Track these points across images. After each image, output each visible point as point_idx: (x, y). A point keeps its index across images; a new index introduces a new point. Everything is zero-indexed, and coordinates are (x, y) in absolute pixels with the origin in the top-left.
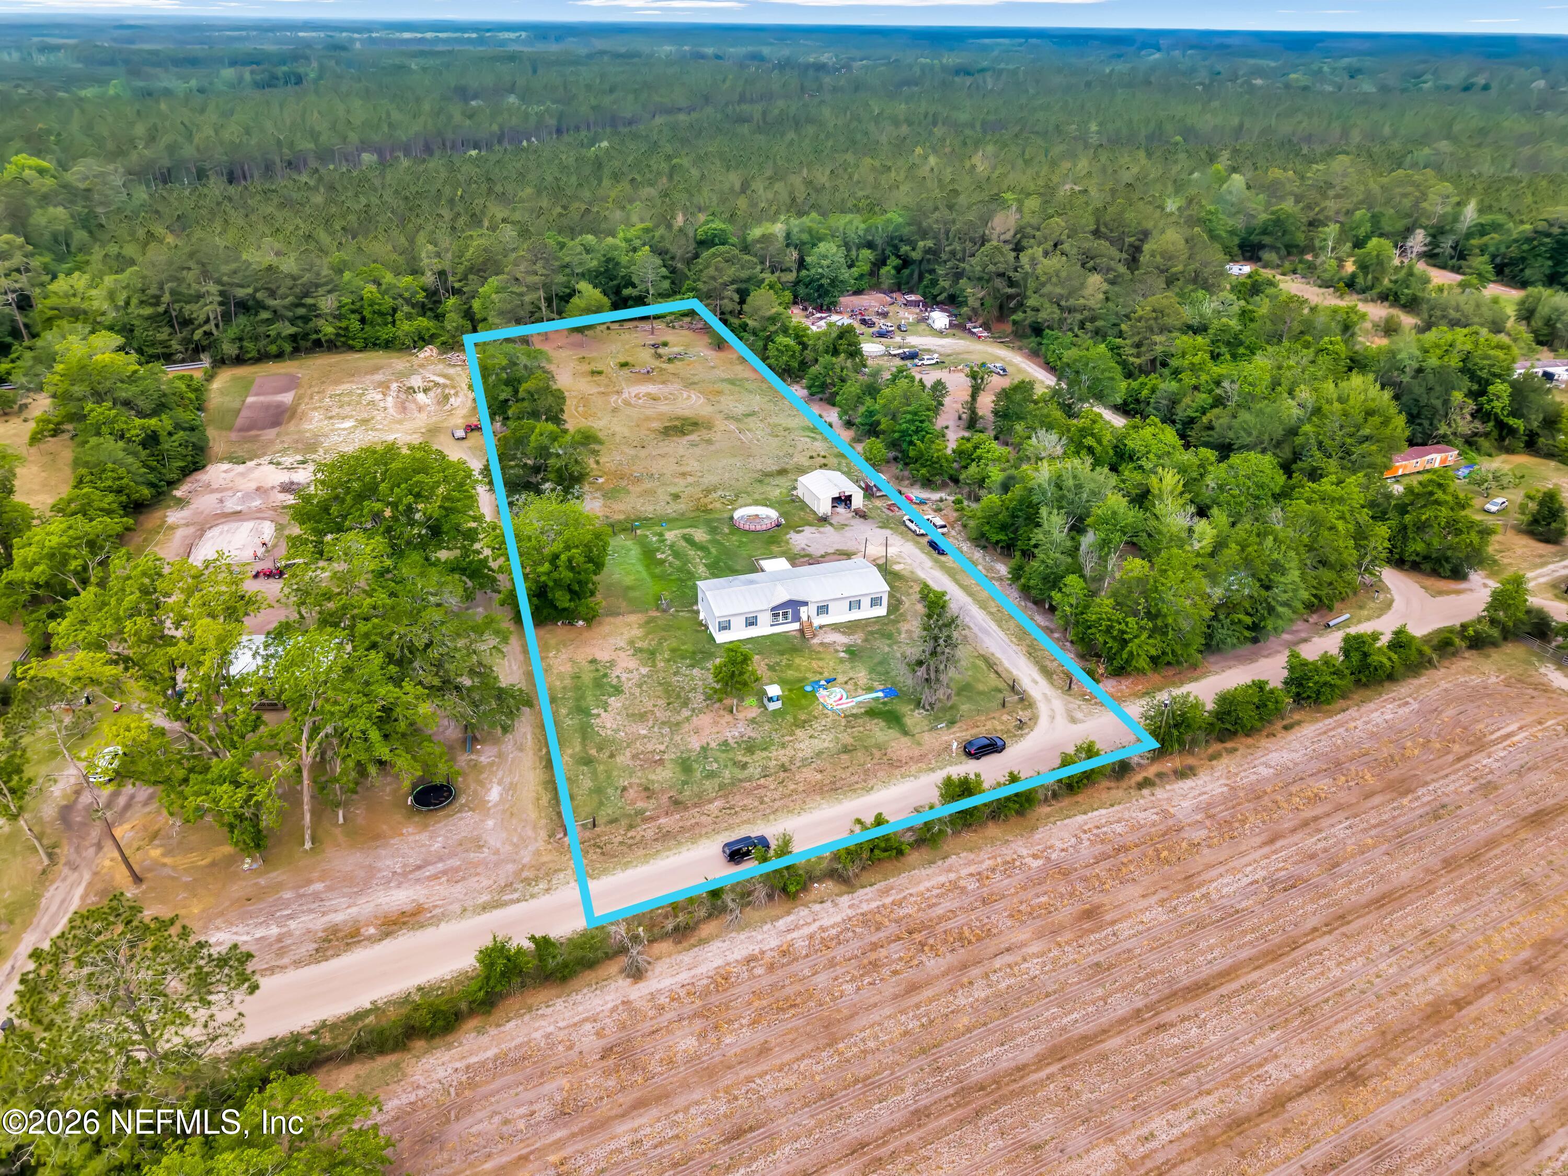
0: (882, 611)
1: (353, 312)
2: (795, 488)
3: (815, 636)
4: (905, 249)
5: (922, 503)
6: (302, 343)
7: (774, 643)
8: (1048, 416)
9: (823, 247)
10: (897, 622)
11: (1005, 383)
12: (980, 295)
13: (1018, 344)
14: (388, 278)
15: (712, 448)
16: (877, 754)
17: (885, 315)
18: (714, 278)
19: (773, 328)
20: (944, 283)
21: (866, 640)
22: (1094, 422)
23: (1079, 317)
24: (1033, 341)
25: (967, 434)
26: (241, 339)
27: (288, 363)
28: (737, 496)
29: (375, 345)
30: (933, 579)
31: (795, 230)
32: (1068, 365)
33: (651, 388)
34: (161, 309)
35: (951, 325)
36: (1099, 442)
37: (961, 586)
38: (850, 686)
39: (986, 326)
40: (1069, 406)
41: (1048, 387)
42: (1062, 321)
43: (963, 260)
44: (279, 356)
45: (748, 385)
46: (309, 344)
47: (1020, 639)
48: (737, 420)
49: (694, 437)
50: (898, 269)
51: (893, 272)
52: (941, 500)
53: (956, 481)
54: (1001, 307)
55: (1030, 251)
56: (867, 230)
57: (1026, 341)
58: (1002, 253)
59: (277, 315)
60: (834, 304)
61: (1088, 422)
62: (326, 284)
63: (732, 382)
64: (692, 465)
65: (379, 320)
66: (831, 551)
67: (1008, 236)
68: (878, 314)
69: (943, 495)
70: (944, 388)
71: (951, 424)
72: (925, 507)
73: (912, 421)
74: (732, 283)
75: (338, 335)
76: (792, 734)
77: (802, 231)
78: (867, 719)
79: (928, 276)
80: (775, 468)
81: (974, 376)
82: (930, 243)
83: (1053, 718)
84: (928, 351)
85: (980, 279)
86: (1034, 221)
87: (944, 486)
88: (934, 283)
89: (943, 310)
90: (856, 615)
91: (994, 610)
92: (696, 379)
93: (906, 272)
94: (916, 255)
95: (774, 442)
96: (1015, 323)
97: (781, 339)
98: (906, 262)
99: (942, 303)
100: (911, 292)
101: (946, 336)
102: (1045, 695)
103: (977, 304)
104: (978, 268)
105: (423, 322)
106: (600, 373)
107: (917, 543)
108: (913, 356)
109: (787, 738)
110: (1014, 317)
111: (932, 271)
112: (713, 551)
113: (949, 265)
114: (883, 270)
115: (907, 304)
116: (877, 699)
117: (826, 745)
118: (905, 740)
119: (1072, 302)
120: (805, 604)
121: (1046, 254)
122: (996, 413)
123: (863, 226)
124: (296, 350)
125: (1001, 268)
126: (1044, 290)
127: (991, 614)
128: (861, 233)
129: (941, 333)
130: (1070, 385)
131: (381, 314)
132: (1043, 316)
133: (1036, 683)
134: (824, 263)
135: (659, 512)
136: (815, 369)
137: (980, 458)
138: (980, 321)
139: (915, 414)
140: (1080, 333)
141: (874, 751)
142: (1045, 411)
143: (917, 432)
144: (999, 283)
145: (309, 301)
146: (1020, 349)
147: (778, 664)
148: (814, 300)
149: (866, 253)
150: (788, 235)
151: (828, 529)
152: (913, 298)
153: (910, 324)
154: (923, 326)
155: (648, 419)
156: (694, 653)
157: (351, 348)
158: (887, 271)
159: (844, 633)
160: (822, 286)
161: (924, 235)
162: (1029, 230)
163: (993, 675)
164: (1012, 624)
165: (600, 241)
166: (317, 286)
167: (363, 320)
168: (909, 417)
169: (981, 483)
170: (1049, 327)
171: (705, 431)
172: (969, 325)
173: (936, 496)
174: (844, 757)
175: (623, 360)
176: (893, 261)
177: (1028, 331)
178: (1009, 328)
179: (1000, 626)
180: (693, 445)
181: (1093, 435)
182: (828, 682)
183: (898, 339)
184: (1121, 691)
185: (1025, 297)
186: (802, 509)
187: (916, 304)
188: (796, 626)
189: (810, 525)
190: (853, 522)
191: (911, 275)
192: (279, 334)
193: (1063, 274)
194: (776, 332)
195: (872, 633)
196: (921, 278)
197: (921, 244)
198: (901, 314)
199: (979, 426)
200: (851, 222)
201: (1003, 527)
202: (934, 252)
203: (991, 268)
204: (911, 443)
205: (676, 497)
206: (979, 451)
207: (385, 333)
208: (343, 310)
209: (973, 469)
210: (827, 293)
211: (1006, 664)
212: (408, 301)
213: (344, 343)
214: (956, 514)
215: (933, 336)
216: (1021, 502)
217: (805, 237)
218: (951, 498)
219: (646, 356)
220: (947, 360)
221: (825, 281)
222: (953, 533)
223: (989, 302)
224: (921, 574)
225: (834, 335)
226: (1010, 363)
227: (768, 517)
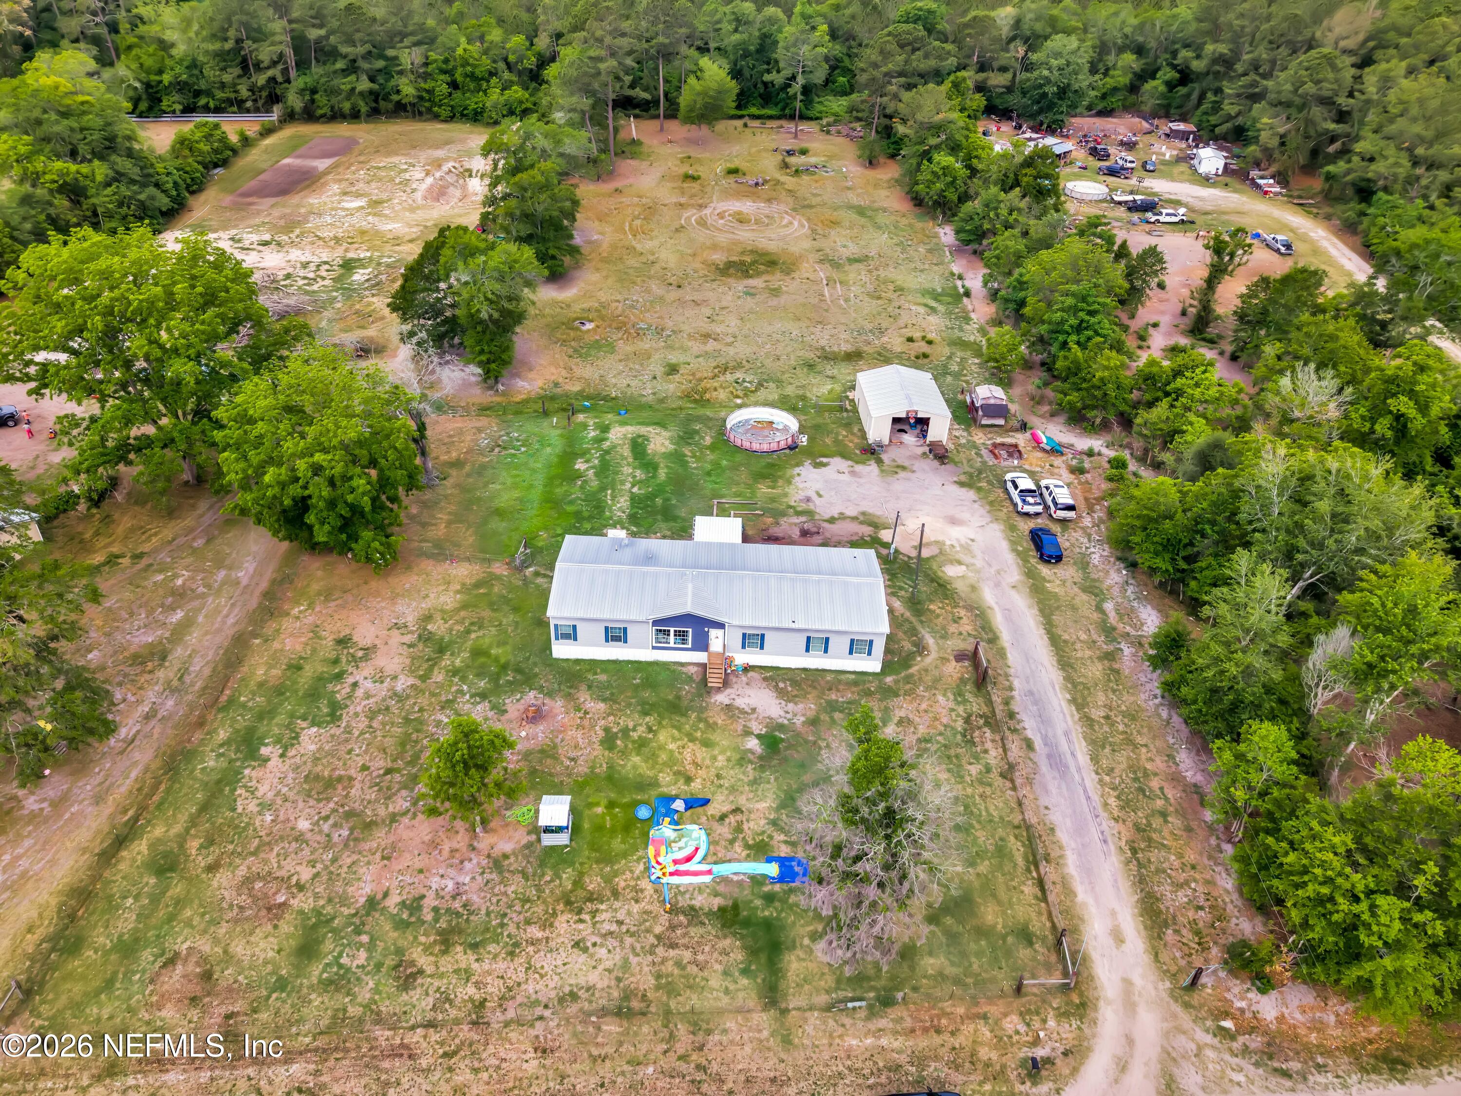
0: (873, 665)
1: (445, 72)
2: (853, 388)
3: (726, 684)
4: (1185, 54)
5: (1056, 451)
6: (382, 104)
7: (649, 683)
8: (1333, 338)
9: (1057, 42)
10: (889, 692)
11: (1278, 267)
12: (1281, 130)
13: (1328, 210)
14: (495, 35)
15: (774, 302)
16: (684, 1040)
17: (1130, 146)
18: (876, 66)
19: (933, 141)
20: (1229, 108)
21: (814, 722)
22: (1422, 369)
23: (1443, 176)
24: (1351, 208)
25: (1184, 341)
26: (314, 91)
27: (364, 126)
28: (761, 384)
29: (463, 115)
30: (1008, 612)
31: (1030, 16)
32: (1398, 253)
33: (747, 206)
34: (229, 45)
35: (1227, 170)
36: (1423, 408)
37: (1055, 641)
38: (724, 831)
39: (1281, 179)
40: (1384, 325)
41: (1352, 285)
42: (1411, 180)
43: (1266, 76)
44: (355, 116)
45: (881, 219)
46: (390, 106)
47: (1126, 805)
48: (836, 265)
49: (757, 282)
50: (1171, 86)
51: (1162, 88)
52: (1090, 453)
53: (1126, 422)
54: (1315, 153)
55: (1383, 66)
56: (1141, 27)
57: (1340, 208)
58: (1334, 68)
59: (352, 68)
60: (1061, 124)
61: (1409, 367)
62: (412, 34)
63: (861, 211)
64: (730, 324)
65: (472, 86)
66: (851, 512)
67: (1350, 43)
68: (1122, 143)
69: (1096, 443)
70: (1161, 261)
71: (1165, 320)
72: (1058, 461)
73: (1074, 310)
74: (901, 74)
75: (421, 98)
76: (547, 924)
77: (1038, 19)
78: (711, 929)
79: (1210, 96)
80: (846, 347)
81: (1218, 248)
82: (1223, 48)
83: (1122, 1066)
84: (1177, 203)
85: (1288, 105)
86: (1405, 21)
87: (1105, 426)
88: (1216, 107)
89: (1220, 148)
90: (815, 661)
91: (1097, 714)
92: (814, 201)
93: (1182, 90)
94: (1197, 65)
95: (870, 306)
96: (1329, 177)
97: (944, 159)
98: (1185, 76)
99: (1224, 138)
100: (1183, 119)
101: (1214, 185)
102: (1127, 983)
103: (1275, 142)
104: (1288, 87)
105: (517, 92)
106: (694, 178)
107: (1012, 528)
108: (1149, 207)
109: (535, 932)
110: (1331, 168)
111: (1218, 91)
112: (662, 473)
113: (1244, 81)
114: (1148, 86)
115: (1171, 135)
116: (757, 880)
117: (593, 978)
118: (763, 1019)
119: (1436, 150)
120: (721, 626)
121: (1411, 71)
122: (1241, 316)
123: (1134, 21)
124: (375, 113)
125: (1327, 89)
126: (1392, 129)
127: (1088, 721)
128: (1128, 30)
129: (1206, 180)
130: (1395, 285)
131: (472, 76)
132: (1380, 168)
133: (1118, 938)
134: (1054, 63)
135: (633, 391)
136: (969, 207)
137: (1179, 393)
138: (1273, 169)
139: (1084, 299)
140: (1439, 203)
141: (682, 1029)
142: (1331, 327)
143: (1079, 329)
144: (1317, 112)
145: (390, 53)
146: (1328, 217)
147: (625, 731)
148: (1032, 116)
149: (1129, 59)
150: (1018, 23)
151: (871, 469)
152: (1182, 126)
153: (1165, 163)
154: (1183, 167)
155: (715, 247)
156: (504, 667)
157: (436, 117)
158: (1155, 86)
159: (782, 694)
160: (1045, 95)
161: (1215, 33)
162: (1392, 35)
163: (1029, 889)
164: (1122, 759)
165: (759, 10)
166: (403, 35)
167: (454, 85)
168: (1070, 301)
169: (1169, 437)
170: (1386, 189)
171: (778, 275)
172: (1254, 173)
173: (1083, 443)
174: (611, 1027)
175: (732, 166)
176: (1167, 74)
177: (1350, 192)
178: (1317, 184)
179: (1095, 759)
180: (750, 293)
181: (1412, 394)
182: (690, 805)
183: (1134, 181)
184: (1319, 1027)
185: (1357, 138)
186: (848, 425)
187: (1184, 136)
188: (701, 657)
189: (845, 456)
190: (919, 465)
191: (1188, 96)
192: (353, 89)
193: (1434, 104)
194: (937, 147)
195: (832, 706)
196: (1202, 97)
197: (1210, 48)
198: (1156, 148)
199: (1212, 331)
200: (1116, 14)
201: (1170, 546)
202: (1227, 63)
203: (1309, 88)
204: (1064, 345)
205: (673, 369)
206: (1180, 382)
207: (473, 102)
208: (430, 69)
209: (1161, 410)
210: (1051, 107)
211: (1072, 865)
212: (509, 67)
213: (429, 110)
214: (1106, 486)
215: (1192, 182)
216: (1218, 505)
217: (1039, 27)
218: (1111, 454)
219: (769, 165)
220: (1199, 220)
221: (1051, 90)
222: (1087, 521)
223: (1294, 141)
224: (989, 596)
225: (1019, 159)
226: (1304, 238)
227: (786, 429)
